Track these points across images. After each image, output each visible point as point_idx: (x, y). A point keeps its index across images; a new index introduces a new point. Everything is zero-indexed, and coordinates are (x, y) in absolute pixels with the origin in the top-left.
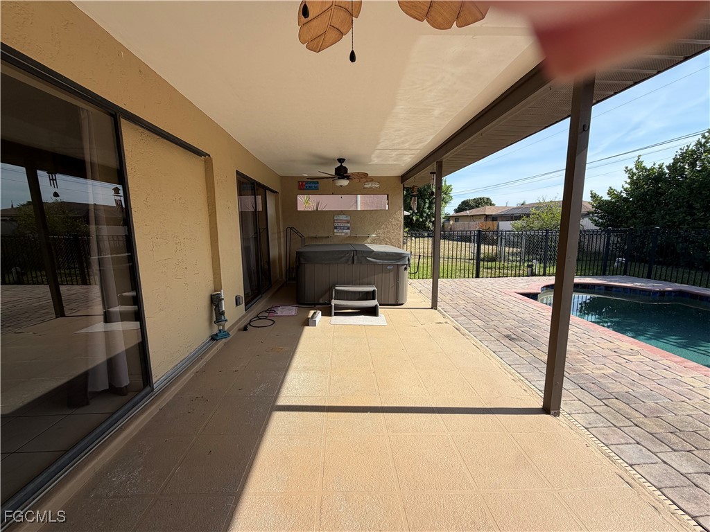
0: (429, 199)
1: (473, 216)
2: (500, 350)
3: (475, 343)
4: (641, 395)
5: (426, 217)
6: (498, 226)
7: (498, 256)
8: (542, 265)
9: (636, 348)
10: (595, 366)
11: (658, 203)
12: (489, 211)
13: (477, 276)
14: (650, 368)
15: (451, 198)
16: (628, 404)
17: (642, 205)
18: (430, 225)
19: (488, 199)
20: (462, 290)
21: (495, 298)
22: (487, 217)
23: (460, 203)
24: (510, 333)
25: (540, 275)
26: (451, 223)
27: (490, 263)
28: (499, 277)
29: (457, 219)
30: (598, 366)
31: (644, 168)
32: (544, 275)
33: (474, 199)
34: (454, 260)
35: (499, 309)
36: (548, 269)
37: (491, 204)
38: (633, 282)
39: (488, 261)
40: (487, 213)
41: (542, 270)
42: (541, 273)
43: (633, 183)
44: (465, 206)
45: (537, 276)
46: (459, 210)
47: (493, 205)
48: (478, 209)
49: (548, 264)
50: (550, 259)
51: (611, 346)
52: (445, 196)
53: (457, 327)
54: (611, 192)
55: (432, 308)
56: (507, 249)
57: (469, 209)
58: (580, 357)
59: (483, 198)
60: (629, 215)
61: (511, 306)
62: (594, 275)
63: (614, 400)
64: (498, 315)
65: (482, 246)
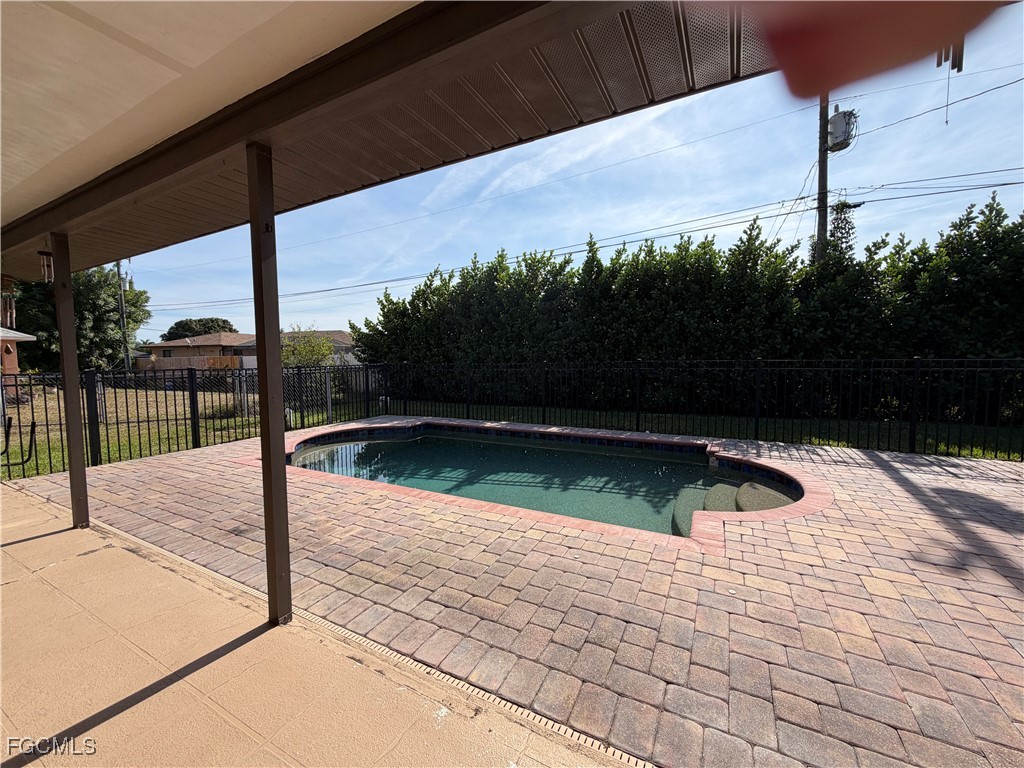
0: (93, 313)
1: (198, 347)
2: (216, 558)
3: (167, 565)
4: (385, 545)
5: (89, 347)
6: (241, 362)
7: (239, 408)
8: (298, 415)
9: (385, 493)
10: (344, 530)
11: (407, 339)
12: (226, 339)
13: (197, 444)
14: (394, 511)
15: (148, 314)
16: (371, 562)
17: (394, 340)
18: (103, 363)
19: (225, 322)
20: (160, 474)
21: (221, 474)
22: (224, 349)
23: (173, 324)
24: (237, 524)
25: (297, 429)
26: (153, 358)
27: (224, 421)
28: (237, 440)
29: (165, 351)
30: (347, 529)
31: (391, 302)
32: (303, 427)
33: (200, 320)
34: (153, 425)
35: (226, 492)
36: (306, 419)
37: (231, 330)
38: (392, 421)
39: (221, 418)
40: (223, 344)
41: (299, 421)
42: (299, 425)
43: (385, 315)
44: (182, 329)
45: (293, 429)
46: (171, 335)
47: (235, 331)
48: (207, 336)
49: (306, 414)
50: (308, 407)
51: (363, 498)
52: (133, 309)
53: (133, 546)
54: (368, 324)
55: (74, 528)
56: (251, 397)
57: (193, 336)
58: (329, 524)
59: (217, 320)
60: (386, 350)
61: (247, 480)
62: (358, 418)
63: (360, 563)
64: (223, 500)
65: (200, 395)
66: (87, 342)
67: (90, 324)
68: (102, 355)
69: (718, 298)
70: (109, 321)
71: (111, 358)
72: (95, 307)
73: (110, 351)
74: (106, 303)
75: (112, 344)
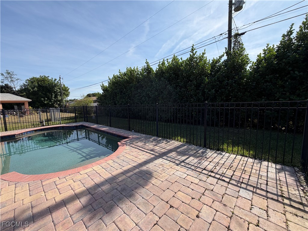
66: (53, 101)
67: (53, 96)
68: (57, 104)
69: (182, 79)
70: (58, 95)
71: (59, 105)
72: (55, 92)
73: (59, 103)
74: (57, 90)
75: (59, 101)
